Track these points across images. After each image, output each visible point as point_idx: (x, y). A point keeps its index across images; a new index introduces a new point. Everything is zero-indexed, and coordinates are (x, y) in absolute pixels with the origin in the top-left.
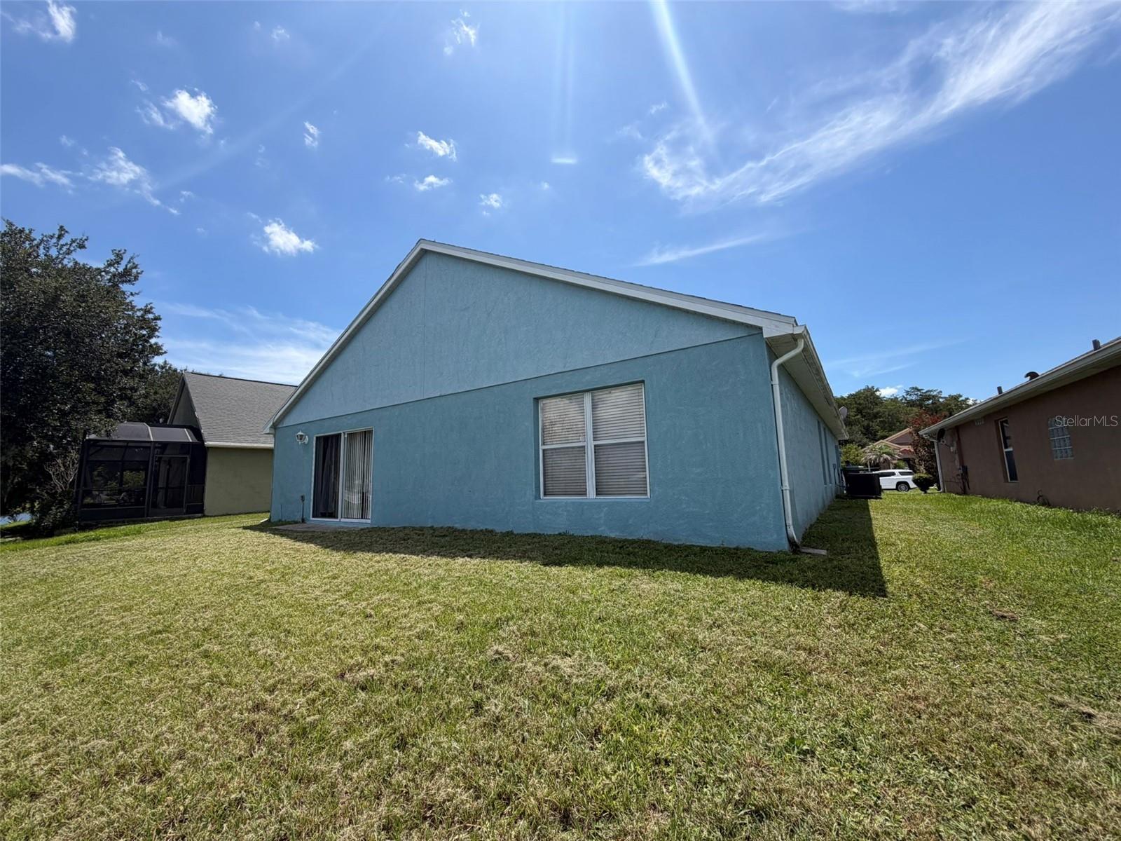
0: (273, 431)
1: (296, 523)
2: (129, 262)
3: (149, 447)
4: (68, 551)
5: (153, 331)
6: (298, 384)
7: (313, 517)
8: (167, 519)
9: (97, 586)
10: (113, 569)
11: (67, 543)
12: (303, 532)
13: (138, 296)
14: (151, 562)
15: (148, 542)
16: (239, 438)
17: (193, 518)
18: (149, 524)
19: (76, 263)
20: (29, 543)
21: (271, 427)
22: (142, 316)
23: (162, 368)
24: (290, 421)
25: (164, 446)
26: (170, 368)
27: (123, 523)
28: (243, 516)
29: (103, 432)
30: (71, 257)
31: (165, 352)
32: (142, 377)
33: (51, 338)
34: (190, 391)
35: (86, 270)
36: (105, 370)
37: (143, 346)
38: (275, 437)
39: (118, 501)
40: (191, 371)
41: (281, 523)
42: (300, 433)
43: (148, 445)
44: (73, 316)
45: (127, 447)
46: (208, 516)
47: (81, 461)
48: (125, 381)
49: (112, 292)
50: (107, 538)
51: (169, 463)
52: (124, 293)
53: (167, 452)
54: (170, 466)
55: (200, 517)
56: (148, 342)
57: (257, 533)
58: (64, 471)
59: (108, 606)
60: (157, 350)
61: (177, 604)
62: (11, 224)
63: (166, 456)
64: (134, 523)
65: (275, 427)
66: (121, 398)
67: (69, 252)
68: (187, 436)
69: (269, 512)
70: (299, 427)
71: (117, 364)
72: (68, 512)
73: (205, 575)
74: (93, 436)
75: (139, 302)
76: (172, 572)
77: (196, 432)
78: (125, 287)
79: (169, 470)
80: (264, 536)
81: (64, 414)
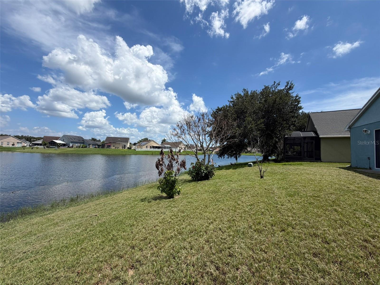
0: (349, 130)
1: (366, 169)
2: (290, 84)
3: (301, 139)
4: (285, 167)
5: (299, 102)
6: (361, 108)
7: (377, 167)
8: (309, 161)
9: (294, 178)
10: (297, 174)
11: (284, 165)
12: (372, 174)
13: (294, 93)
14: (308, 174)
15: (305, 168)
16: (333, 134)
17: (318, 162)
18: (304, 162)
19: (278, 90)
20: (276, 164)
21: (348, 128)
22: (295, 99)
23: (302, 113)
24: (358, 124)
25: (305, 138)
26: (304, 113)
27: (296, 161)
28: (337, 163)
29: (289, 135)
30: (277, 89)
31: (303, 108)
32: (297, 117)
33: (275, 111)
34: (312, 119)
35: (281, 90)
36: (288, 117)
37: (296, 108)
38: (350, 132)
39: (294, 154)
40: (311, 112)
41: (357, 168)
42: (365, 129)
43: (301, 138)
44: (279, 104)
45: (295, 139)
46: (323, 162)
47: (284, 143)
48: (293, 119)
49: (287, 94)
50: (293, 165)
51: (307, 143)
52: (290, 93)
53: (306, 140)
54: (308, 144)
55: (319, 162)
56: (297, 106)
57: (346, 171)
58: (281, 145)
59: (299, 184)
60: (300, 108)
61: (320, 189)
62: (265, 86)
63: (306, 141)
64: (299, 161)
65: (350, 128)
66: (292, 124)
67: (276, 87)
68: (313, 134)
69: (350, 163)
70: (364, 127)
71: (290, 115)
72: (283, 156)
73: (328, 182)
74: (287, 136)
75: (294, 95)
76: (315, 178)
77: (316, 132)
78: (290, 92)
79: (307, 146)
80: (350, 172)
81: (280, 131)
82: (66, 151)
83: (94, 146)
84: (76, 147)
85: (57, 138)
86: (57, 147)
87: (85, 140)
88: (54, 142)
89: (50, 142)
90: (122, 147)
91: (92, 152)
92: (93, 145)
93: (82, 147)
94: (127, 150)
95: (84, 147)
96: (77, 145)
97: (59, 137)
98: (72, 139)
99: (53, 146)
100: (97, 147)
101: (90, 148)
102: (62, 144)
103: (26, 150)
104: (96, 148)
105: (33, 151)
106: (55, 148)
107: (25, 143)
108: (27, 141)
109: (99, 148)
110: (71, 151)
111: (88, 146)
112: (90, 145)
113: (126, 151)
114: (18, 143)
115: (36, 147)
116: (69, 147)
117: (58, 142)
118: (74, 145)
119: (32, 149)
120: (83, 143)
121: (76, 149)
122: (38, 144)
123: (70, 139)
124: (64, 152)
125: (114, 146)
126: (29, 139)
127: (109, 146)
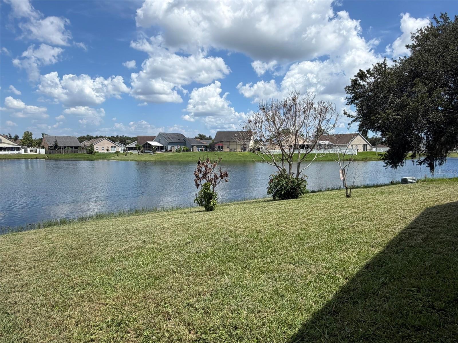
82: (163, 158)
83: (200, 149)
84: (176, 151)
85: (152, 138)
86: (152, 151)
87: (188, 139)
88: (149, 144)
89: (144, 145)
90: (241, 149)
91: (195, 158)
92: (198, 146)
93: (183, 151)
94: (248, 153)
95: (186, 150)
96: (176, 147)
97: (155, 137)
98: (170, 139)
99: (148, 150)
100: (204, 149)
101: (194, 151)
102: (158, 147)
103: (120, 157)
104: (202, 151)
105: (126, 159)
106: (150, 152)
107: (118, 146)
108: (122, 143)
109: (207, 151)
110: (168, 157)
111: (191, 149)
112: (194, 147)
113: (247, 156)
114: (112, 147)
115: (130, 153)
116: (166, 151)
117: (154, 143)
118: (173, 148)
119: (126, 155)
120: (185, 144)
121: (175, 154)
122: (132, 148)
123: (168, 139)
124: (160, 159)
125: (228, 147)
126: (124, 141)
127: (220, 148)
